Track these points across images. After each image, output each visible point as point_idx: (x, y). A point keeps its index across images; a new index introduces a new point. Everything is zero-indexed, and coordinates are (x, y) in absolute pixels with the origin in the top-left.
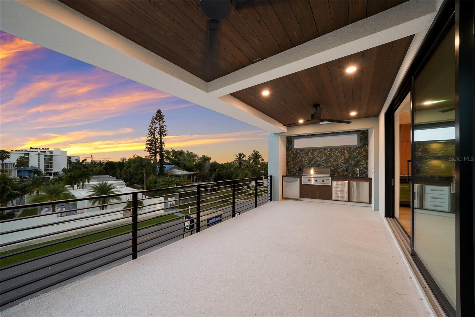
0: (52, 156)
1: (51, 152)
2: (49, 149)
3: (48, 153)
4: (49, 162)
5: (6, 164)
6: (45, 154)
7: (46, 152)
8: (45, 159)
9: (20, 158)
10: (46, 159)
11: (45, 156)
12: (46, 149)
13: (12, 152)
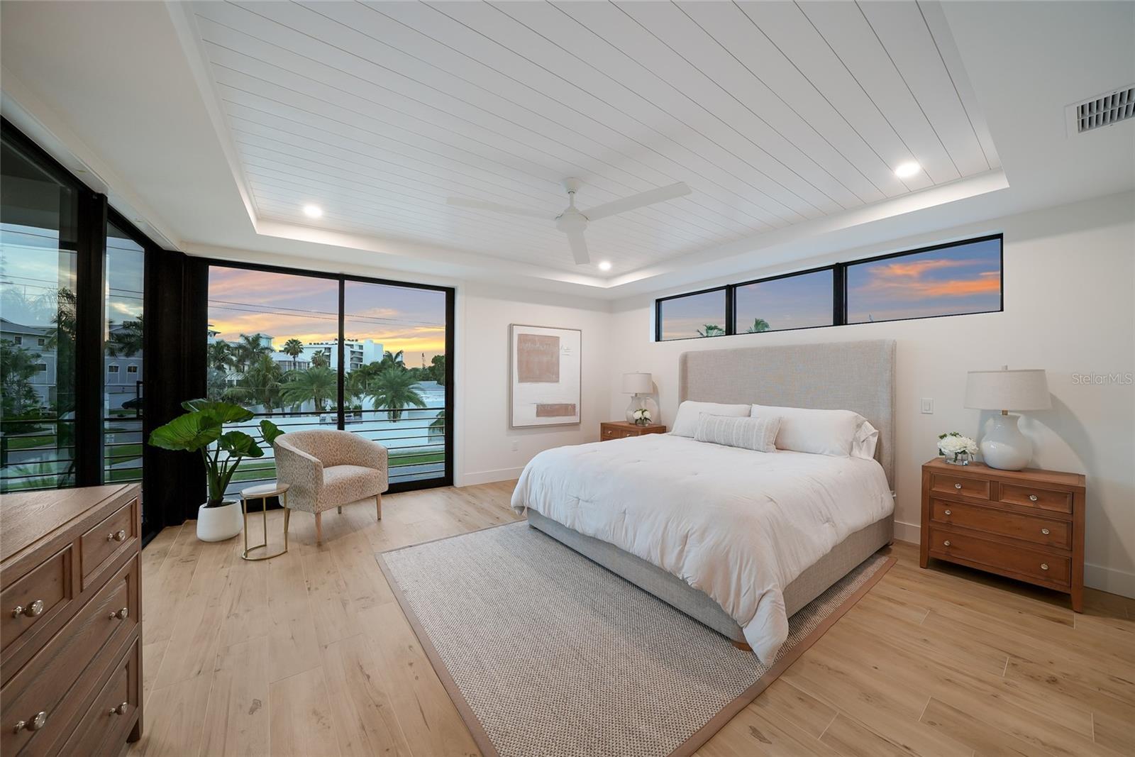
0: (362, 353)
1: (361, 347)
2: (359, 341)
3: (356, 349)
4: (357, 365)
5: (299, 363)
6: (352, 349)
7: (353, 345)
8: (352, 359)
9: (316, 354)
10: (354, 359)
11: (353, 352)
12: (353, 340)
13: (311, 346)
